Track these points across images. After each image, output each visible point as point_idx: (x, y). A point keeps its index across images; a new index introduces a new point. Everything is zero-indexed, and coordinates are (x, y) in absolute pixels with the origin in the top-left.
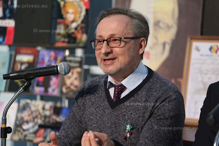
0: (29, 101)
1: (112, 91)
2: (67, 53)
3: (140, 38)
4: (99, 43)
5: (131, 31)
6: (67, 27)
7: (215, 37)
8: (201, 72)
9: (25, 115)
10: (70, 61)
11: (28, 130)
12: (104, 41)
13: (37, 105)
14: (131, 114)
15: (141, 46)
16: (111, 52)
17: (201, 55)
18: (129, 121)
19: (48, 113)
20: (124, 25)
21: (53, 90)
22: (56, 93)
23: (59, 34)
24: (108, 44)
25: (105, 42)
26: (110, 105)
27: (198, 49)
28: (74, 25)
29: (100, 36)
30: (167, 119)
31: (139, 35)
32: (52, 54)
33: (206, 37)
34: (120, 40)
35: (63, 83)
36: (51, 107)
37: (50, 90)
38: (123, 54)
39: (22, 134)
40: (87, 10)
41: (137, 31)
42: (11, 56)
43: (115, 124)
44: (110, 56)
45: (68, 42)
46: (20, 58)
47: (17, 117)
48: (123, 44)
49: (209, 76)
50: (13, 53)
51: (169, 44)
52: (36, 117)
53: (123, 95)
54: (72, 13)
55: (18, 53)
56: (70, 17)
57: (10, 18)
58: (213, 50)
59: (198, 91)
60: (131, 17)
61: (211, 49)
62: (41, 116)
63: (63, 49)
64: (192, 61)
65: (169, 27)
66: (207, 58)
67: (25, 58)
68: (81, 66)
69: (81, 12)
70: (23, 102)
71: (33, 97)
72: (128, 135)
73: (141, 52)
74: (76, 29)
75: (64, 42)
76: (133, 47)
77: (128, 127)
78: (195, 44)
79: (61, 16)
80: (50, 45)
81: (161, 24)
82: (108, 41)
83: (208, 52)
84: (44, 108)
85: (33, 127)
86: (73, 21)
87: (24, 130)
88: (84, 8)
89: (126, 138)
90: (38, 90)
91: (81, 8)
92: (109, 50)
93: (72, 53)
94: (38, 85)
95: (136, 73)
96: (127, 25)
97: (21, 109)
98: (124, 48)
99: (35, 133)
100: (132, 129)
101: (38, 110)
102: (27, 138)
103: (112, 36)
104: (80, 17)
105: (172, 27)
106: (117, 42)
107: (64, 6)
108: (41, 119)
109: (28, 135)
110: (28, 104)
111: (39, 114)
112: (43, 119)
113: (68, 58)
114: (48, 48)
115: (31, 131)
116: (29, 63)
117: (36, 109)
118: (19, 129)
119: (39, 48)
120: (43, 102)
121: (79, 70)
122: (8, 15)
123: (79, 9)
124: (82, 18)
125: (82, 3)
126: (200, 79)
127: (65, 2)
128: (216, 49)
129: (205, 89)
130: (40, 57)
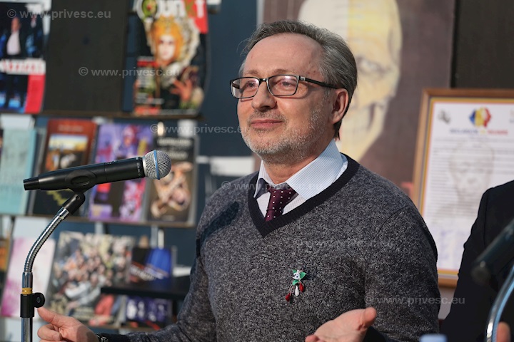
0: (78, 236)
1: (264, 202)
7: (482, 91)
9: (71, 266)
10: (168, 148)
11: (77, 298)
13: (97, 243)
14: (304, 247)
15: (337, 107)
17: (453, 131)
18: (299, 262)
19: (120, 261)
21: (132, 212)
22: (138, 218)
23: (142, 89)
25: (264, 84)
27: (445, 119)
28: (175, 69)
33: (463, 91)
35: (153, 197)
36: (126, 248)
37: (124, 211)
39: (64, 307)
41: (333, 71)
42: (38, 137)
46: (58, 142)
47: (53, 271)
49: (470, 175)
50: (43, 132)
51: (381, 107)
52: (96, 270)
53: (288, 208)
54: (170, 43)
55: (52, 131)
56: (166, 51)
57: (35, 56)
58: (477, 120)
61: (473, 117)
62: (106, 269)
63: (153, 121)
64: (433, 144)
65: (381, 71)
66: (466, 136)
67: (70, 142)
69: (189, 41)
70: (65, 238)
71: (88, 228)
72: (297, 292)
73: (337, 119)
75: (153, 106)
77: (298, 275)
78: (439, 107)
79: (147, 51)
80: (123, 114)
81: (365, 65)
83: (468, 125)
84: (111, 251)
85: (89, 291)
86: (173, 61)
87: (70, 300)
88: (196, 32)
89: (291, 298)
90: (98, 211)
91: (190, 32)
94: (98, 201)
97: (63, 254)
99: (94, 304)
100: (305, 279)
101: (99, 255)
102: (76, 316)
104: (187, 51)
105: (389, 69)
107: (153, 27)
108: (105, 274)
109: (79, 310)
110: (76, 241)
111: (102, 263)
112: (110, 273)
113: (162, 142)
114: (118, 121)
115: (85, 300)
116: (78, 153)
117: (94, 252)
118: (57, 296)
119: (99, 121)
120: (110, 238)
121: (186, 166)
122: (31, 50)
123: (185, 34)
124: (192, 53)
125: (191, 22)
126: (451, 183)
127: (155, 20)
128: (484, 115)
129: (462, 204)
130: (102, 140)
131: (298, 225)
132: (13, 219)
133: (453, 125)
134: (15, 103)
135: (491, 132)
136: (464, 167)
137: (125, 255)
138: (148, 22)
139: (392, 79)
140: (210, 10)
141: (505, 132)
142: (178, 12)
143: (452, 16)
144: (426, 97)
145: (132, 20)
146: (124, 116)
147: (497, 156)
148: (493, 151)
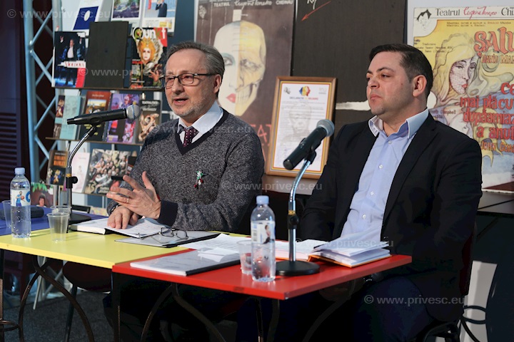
0: (102, 151)
1: (182, 136)
2: (143, 96)
3: (214, 75)
4: (170, 81)
5: (205, 67)
6: (143, 67)
7: (306, 78)
8: (291, 116)
9: (98, 166)
10: (147, 105)
11: (101, 182)
12: (175, 77)
13: (111, 155)
14: (203, 159)
15: (216, 84)
16: (184, 91)
17: (291, 98)
18: (200, 167)
19: (122, 164)
20: (198, 60)
21: (129, 138)
22: (131, 141)
23: (134, 76)
24: (179, 81)
25: (176, 79)
26: (180, 150)
27: (288, 92)
28: (151, 65)
29: (170, 73)
30: (244, 165)
31: (214, 72)
32: (127, 97)
33: (296, 78)
34: (193, 77)
35: (139, 131)
36: (126, 157)
37: (125, 138)
38: (196, 94)
39: (94, 186)
40: (164, 48)
41: (211, 67)
42: (82, 99)
43: (186, 171)
44: (181, 96)
45: (144, 85)
46: (91, 102)
47: (89, 168)
48: (196, 82)
49: (300, 120)
50: (84, 97)
51: (256, 85)
52: (110, 168)
53: (194, 140)
54: (148, 52)
55: (89, 97)
56: (146, 56)
57: (81, 59)
58: (303, 92)
59: (288, 138)
60: (205, 51)
61: (301, 91)
62: (116, 168)
63: (139, 92)
64: (282, 105)
65: (256, 67)
66: (297, 100)
67: (97, 103)
68: (158, 112)
69: (158, 51)
70: (95, 151)
71: (107, 147)
72: (200, 183)
73: (216, 91)
74: (153, 69)
75: (139, 84)
76: (207, 85)
77: (199, 174)
78: (285, 85)
79: (137, 56)
80: (124, 87)
81: (247, 64)
82: (180, 78)
83: (299, 95)
84: (118, 159)
85: (107, 179)
86: (149, 62)
87: (97, 183)
88: (162, 46)
89: (197, 186)
90: (112, 138)
91: (159, 46)
92: (180, 89)
93: (150, 97)
94: (111, 133)
95: (212, 111)
96: (200, 60)
97: (94, 160)
98: (197, 87)
99: (109, 185)
100: (203, 176)
101: (111, 160)
102: (100, 192)
103: (185, 72)
104: (157, 56)
105: (260, 66)
106: (190, 79)
107: (140, 43)
108: (115, 170)
109: (101, 188)
110: (101, 153)
111: (113, 165)
112: (117, 169)
113: (144, 102)
114: (121, 92)
115: (105, 184)
116: (101, 108)
117: (110, 159)
118: (91, 181)
119: (113, 92)
120: (118, 152)
121: (156, 115)
122: (79, 56)
123: (156, 48)
124: (160, 57)
125: (159, 41)
126: (290, 124)
127: (141, 40)
128: (307, 90)
129: (296, 135)
130: (114, 101)
131: (200, 148)
132: (70, 142)
133: (291, 95)
134: (71, 83)
135: (310, 99)
136: (297, 116)
137: (125, 161)
138: (137, 41)
139: (261, 71)
140: (169, 35)
141: (317, 99)
142: (153, 36)
143: (291, 40)
144: (278, 80)
145: (130, 40)
146: (125, 89)
147: (313, 111)
148: (311, 108)
